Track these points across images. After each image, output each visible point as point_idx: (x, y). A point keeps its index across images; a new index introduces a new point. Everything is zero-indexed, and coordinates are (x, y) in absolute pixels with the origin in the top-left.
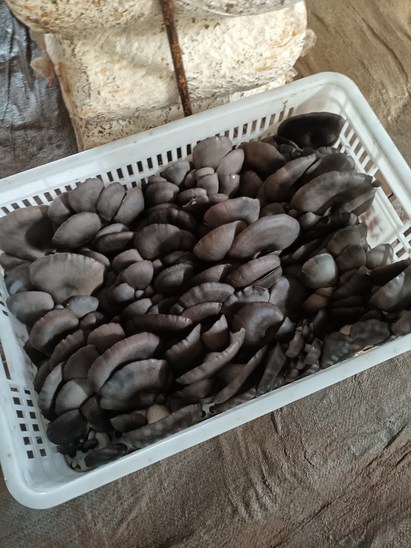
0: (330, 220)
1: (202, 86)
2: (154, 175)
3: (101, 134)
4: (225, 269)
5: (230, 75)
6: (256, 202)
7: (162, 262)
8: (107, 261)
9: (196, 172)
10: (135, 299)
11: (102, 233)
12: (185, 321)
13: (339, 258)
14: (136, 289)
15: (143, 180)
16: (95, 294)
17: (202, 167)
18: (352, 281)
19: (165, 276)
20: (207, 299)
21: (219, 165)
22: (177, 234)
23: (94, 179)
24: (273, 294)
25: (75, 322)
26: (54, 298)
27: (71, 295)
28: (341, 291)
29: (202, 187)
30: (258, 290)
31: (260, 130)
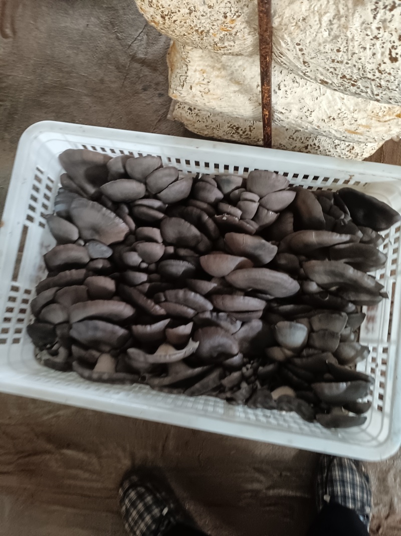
0: (327, 298)
2: (209, 175)
3: (189, 111)
4: (215, 288)
6: (273, 248)
7: (175, 250)
8: (133, 225)
9: (244, 191)
10: (138, 269)
11: (140, 202)
12: (159, 310)
13: (314, 335)
14: (143, 261)
15: (198, 174)
16: (112, 246)
17: (251, 191)
18: (310, 360)
19: (167, 265)
20: (186, 303)
21: (265, 196)
22: (196, 237)
23: (154, 157)
24: (244, 329)
25: (87, 260)
26: (80, 233)
27: (94, 238)
28: (298, 361)
29: (240, 208)
30: (232, 320)
31: (321, 183)
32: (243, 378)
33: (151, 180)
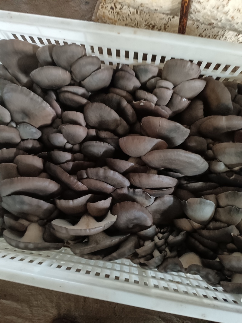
0: (233, 177)
1: (203, 12)
2: (128, 65)
3: (111, 10)
4: (132, 167)
5: (233, 15)
6: (186, 131)
7: (97, 133)
8: (59, 110)
9: (159, 80)
10: (63, 149)
11: (66, 89)
12: (81, 186)
13: (219, 209)
14: (68, 142)
15: (118, 64)
16: (41, 128)
17: (166, 79)
18: (217, 232)
19: (89, 146)
20: (105, 180)
21: (179, 84)
22: (116, 120)
23: (78, 46)
24: (156, 203)
25: (18, 140)
26: (12, 116)
27: (25, 121)
28: (205, 232)
29: (156, 95)
30: (146, 195)
31: (230, 74)
32: (156, 247)
33: (76, 69)
